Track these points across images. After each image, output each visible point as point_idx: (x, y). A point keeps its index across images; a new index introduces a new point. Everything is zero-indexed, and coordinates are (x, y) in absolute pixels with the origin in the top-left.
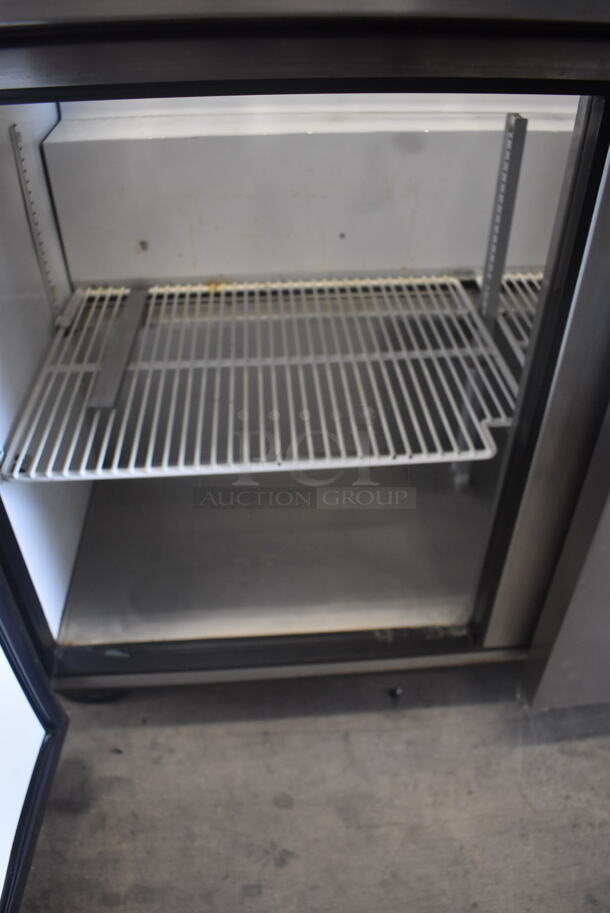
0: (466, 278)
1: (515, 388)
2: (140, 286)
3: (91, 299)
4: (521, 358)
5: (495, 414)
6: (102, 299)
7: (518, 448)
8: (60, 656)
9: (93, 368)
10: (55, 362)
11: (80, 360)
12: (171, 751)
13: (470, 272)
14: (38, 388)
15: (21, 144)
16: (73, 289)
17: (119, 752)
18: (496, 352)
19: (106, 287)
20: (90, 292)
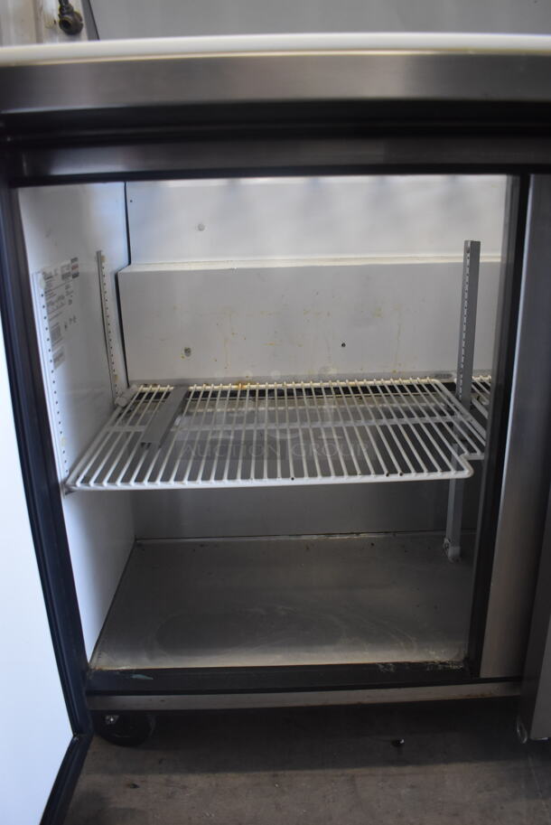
0: (446, 381)
1: (484, 433)
2: (182, 384)
3: (141, 394)
4: (485, 414)
5: (471, 450)
6: (150, 394)
7: (490, 471)
8: (91, 678)
9: (142, 429)
10: (113, 424)
11: (132, 424)
12: (184, 787)
13: (449, 376)
14: (98, 440)
15: (103, 264)
16: (128, 386)
17: (135, 786)
18: (470, 417)
19: (155, 385)
20: (142, 389)
